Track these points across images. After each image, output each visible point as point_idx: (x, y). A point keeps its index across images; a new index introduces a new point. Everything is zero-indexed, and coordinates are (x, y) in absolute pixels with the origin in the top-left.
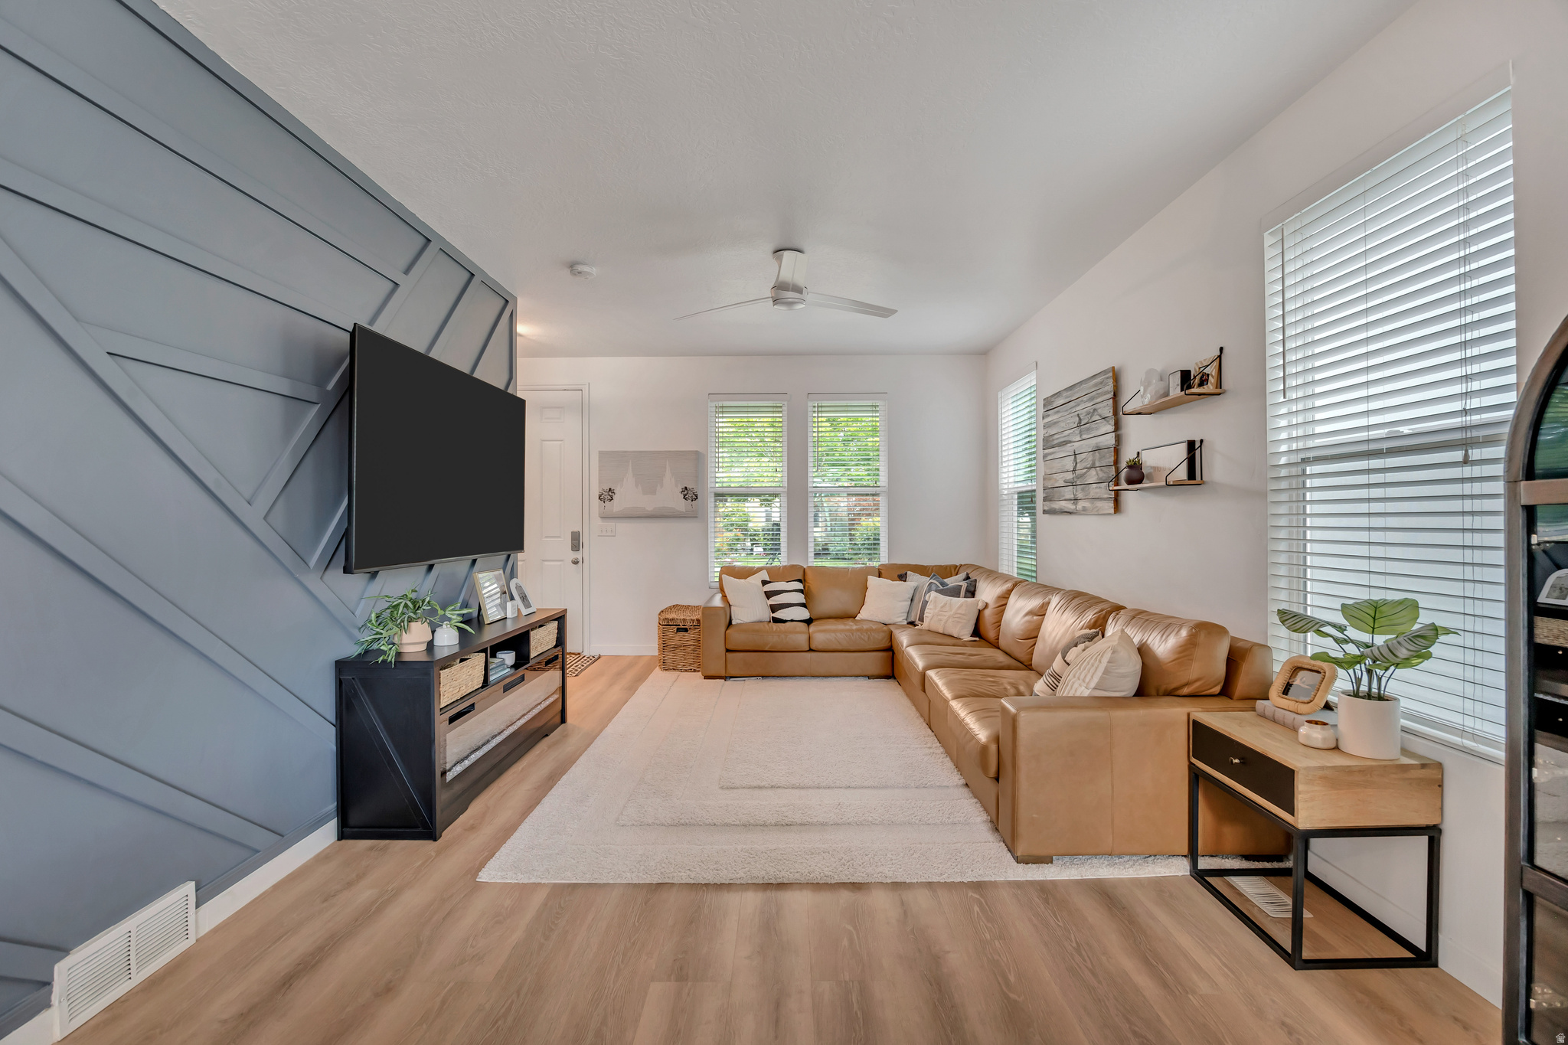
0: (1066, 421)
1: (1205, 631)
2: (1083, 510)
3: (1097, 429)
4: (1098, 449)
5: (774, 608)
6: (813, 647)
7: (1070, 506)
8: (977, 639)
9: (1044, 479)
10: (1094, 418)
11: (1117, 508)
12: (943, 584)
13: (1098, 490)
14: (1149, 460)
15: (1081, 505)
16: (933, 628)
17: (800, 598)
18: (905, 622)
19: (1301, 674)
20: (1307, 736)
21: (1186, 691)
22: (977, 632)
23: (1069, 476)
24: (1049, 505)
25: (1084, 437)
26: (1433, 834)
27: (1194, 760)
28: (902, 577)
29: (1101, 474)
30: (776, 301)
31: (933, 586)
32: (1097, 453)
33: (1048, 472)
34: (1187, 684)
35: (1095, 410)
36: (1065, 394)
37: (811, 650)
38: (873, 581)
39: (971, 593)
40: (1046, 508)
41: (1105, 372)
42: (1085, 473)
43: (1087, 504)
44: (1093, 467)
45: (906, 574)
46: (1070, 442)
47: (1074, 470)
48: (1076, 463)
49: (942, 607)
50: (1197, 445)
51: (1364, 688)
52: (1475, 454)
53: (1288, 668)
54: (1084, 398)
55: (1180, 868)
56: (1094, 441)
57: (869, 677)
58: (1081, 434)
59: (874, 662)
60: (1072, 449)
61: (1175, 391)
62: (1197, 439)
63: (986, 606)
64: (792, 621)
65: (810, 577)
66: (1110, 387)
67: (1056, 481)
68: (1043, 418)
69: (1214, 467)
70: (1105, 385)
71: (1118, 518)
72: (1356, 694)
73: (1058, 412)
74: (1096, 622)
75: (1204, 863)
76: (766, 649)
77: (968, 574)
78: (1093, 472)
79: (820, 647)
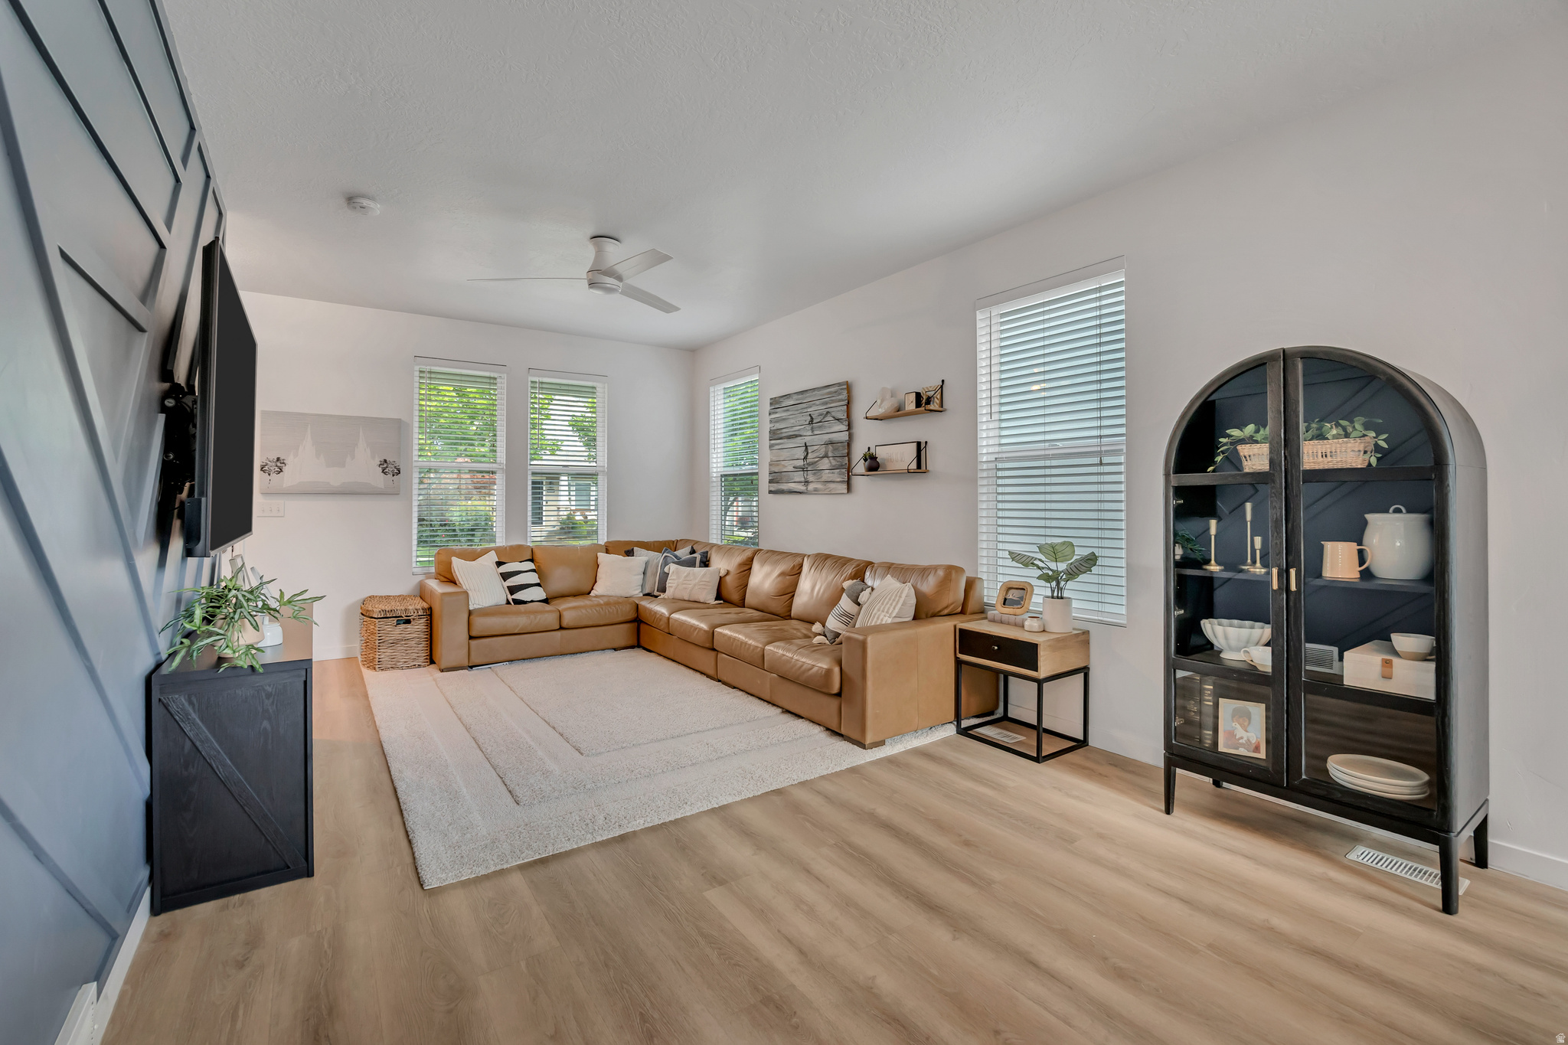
0: (796, 421)
1: (952, 571)
2: (815, 491)
3: (830, 427)
4: (832, 443)
5: (513, 590)
6: (564, 624)
7: (801, 487)
8: (722, 602)
9: (770, 465)
10: (826, 419)
11: (849, 489)
12: (676, 557)
13: (831, 475)
14: (881, 454)
15: (811, 487)
16: (678, 595)
17: (533, 578)
18: (641, 595)
19: (1011, 591)
20: (1030, 626)
21: (946, 612)
22: (719, 597)
23: (800, 463)
24: (775, 486)
25: (816, 433)
26: (1085, 671)
27: (960, 656)
28: (629, 553)
29: (834, 463)
30: (592, 284)
31: (669, 559)
32: (830, 446)
33: (774, 459)
34: (946, 607)
35: (828, 412)
36: (795, 397)
37: (561, 628)
38: (602, 557)
39: (705, 563)
40: (772, 489)
41: (839, 384)
42: (817, 461)
43: (819, 486)
44: (826, 456)
45: (633, 549)
46: (801, 436)
47: (805, 458)
48: (807, 454)
49: (686, 576)
50: (923, 446)
51: (1055, 594)
52: (1106, 460)
53: (1004, 588)
54: (818, 402)
55: (950, 730)
56: (826, 438)
57: (615, 649)
58: (812, 430)
59: (622, 634)
60: (804, 441)
61: (911, 406)
62: (923, 441)
63: (728, 573)
64: (532, 601)
65: (538, 556)
66: (844, 395)
67: (784, 466)
68: (770, 414)
69: (935, 459)
70: (840, 394)
71: (848, 497)
72: (1053, 597)
73: (788, 410)
74: (855, 574)
75: (965, 724)
76: (516, 632)
77: (692, 547)
78: (826, 460)
79: (571, 624)
